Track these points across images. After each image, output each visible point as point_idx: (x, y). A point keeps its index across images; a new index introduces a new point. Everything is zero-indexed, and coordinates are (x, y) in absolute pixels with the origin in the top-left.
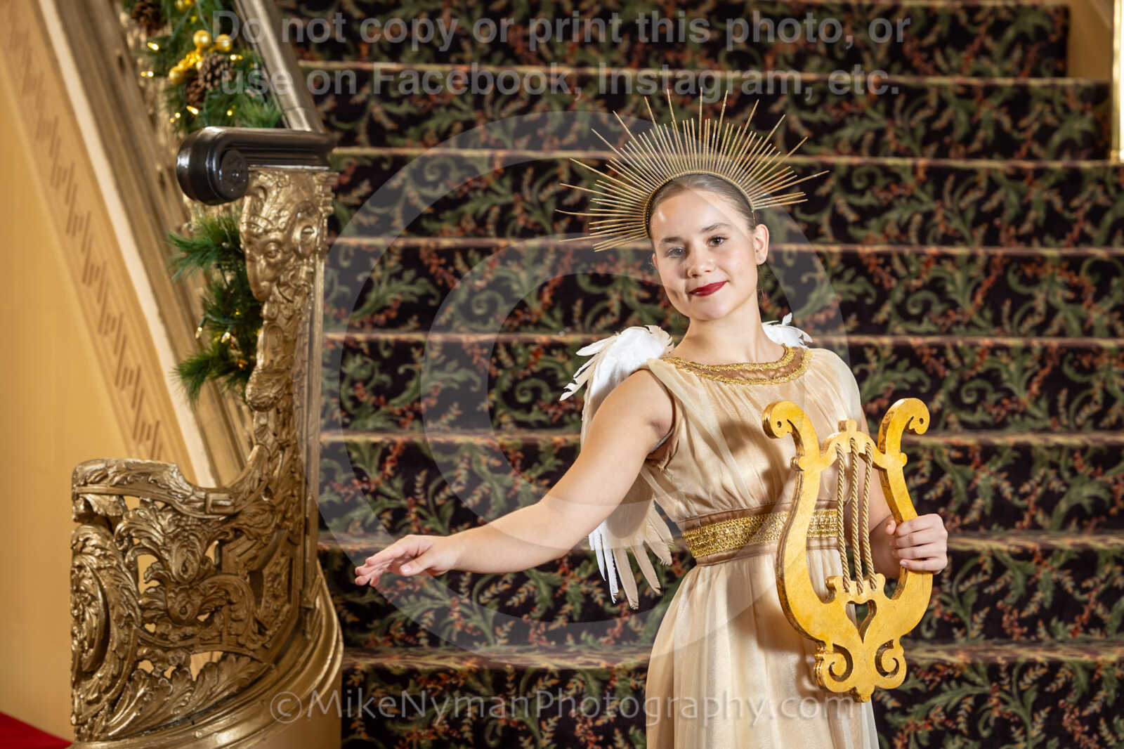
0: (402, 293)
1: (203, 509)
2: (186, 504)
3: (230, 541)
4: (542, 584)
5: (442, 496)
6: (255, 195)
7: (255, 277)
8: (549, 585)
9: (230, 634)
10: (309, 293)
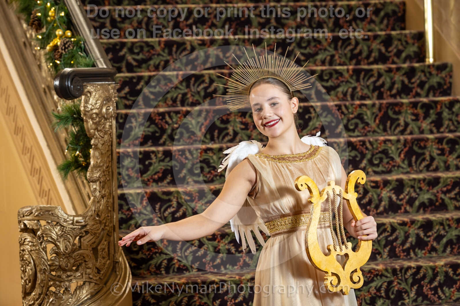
0: (144, 131)
1: (73, 224)
2: (66, 222)
3: (84, 236)
4: (210, 246)
5: (167, 213)
6: (86, 95)
7: (88, 129)
8: (213, 246)
9: (86, 274)
10: (110, 134)
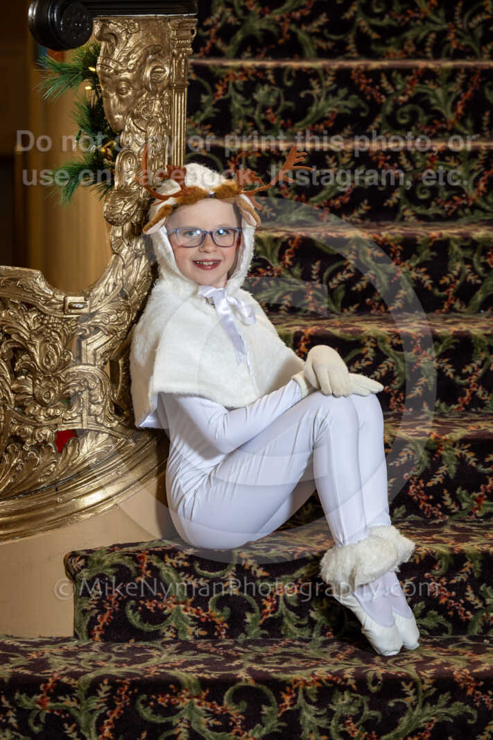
0: (337, 107)
1: (63, 309)
3: (88, 337)
4: (399, 360)
6: (109, 41)
7: (109, 111)
8: (405, 361)
9: (89, 414)
10: (164, 123)
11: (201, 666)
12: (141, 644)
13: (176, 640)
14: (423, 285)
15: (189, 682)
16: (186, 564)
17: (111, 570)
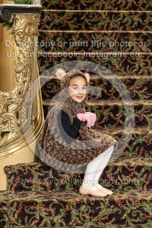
1: (3, 97)
3: (10, 105)
9: (11, 127)
11: (43, 198)
12: (25, 192)
13: (36, 191)
14: (104, 92)
15: (39, 202)
16: (38, 169)
17: (17, 171)
